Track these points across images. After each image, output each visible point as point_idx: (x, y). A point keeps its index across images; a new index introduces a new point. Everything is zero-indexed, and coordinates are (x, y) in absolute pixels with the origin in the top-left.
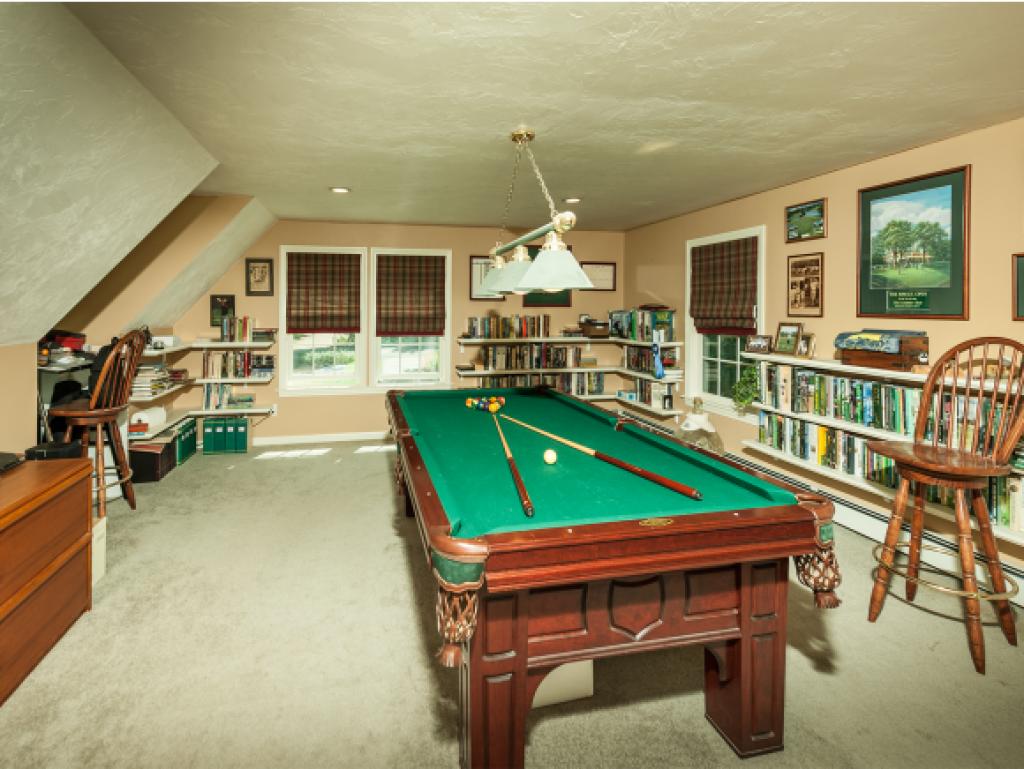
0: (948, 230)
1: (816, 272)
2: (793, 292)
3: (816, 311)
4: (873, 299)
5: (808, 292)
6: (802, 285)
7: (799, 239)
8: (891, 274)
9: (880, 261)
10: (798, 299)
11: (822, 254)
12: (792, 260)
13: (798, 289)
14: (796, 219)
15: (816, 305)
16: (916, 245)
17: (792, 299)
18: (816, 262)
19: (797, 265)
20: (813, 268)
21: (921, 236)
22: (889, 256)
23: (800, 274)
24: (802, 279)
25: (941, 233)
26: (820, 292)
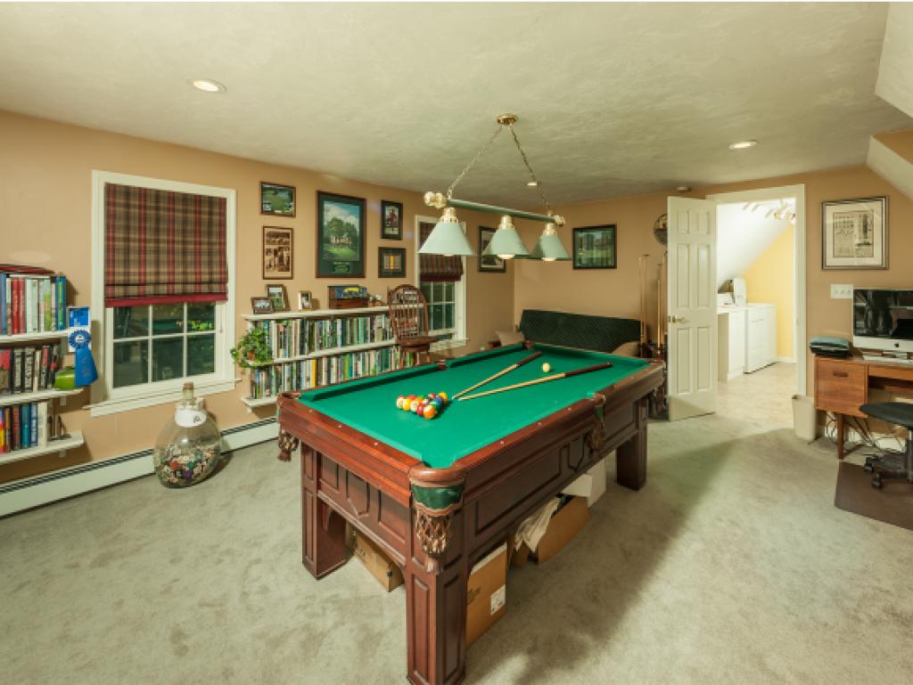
0: (358, 230)
1: (287, 243)
2: (267, 258)
3: (288, 274)
4: (325, 267)
5: (281, 259)
6: (276, 253)
7: (271, 213)
8: (335, 250)
9: (328, 241)
10: (273, 265)
11: (292, 229)
12: (267, 230)
13: (272, 256)
14: (269, 194)
15: (288, 270)
16: (345, 235)
17: (267, 263)
18: (287, 235)
19: (271, 235)
20: (284, 240)
21: (348, 231)
22: (333, 241)
23: (274, 243)
24: (276, 247)
25: (354, 230)
26: (290, 260)
